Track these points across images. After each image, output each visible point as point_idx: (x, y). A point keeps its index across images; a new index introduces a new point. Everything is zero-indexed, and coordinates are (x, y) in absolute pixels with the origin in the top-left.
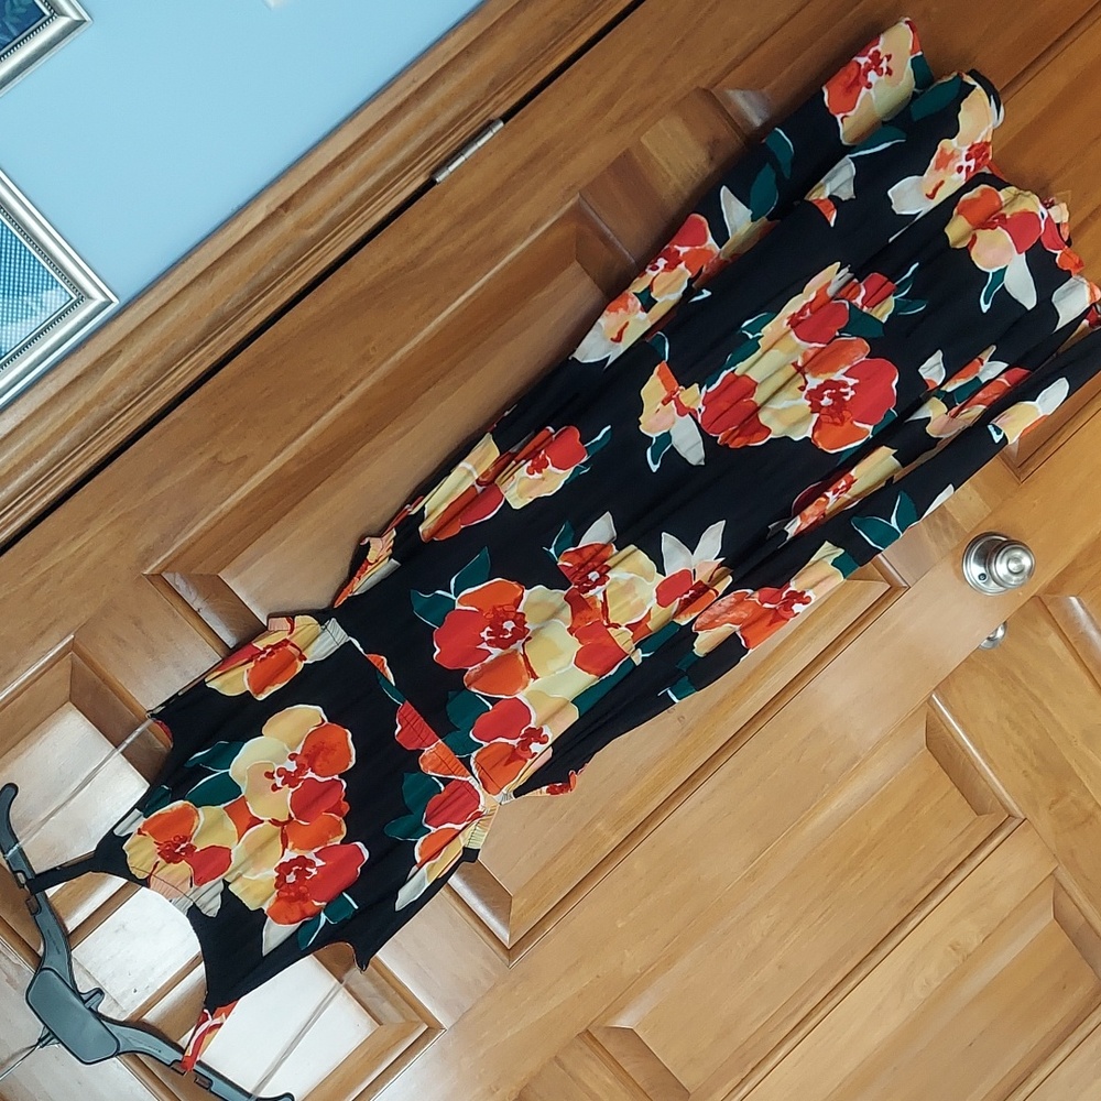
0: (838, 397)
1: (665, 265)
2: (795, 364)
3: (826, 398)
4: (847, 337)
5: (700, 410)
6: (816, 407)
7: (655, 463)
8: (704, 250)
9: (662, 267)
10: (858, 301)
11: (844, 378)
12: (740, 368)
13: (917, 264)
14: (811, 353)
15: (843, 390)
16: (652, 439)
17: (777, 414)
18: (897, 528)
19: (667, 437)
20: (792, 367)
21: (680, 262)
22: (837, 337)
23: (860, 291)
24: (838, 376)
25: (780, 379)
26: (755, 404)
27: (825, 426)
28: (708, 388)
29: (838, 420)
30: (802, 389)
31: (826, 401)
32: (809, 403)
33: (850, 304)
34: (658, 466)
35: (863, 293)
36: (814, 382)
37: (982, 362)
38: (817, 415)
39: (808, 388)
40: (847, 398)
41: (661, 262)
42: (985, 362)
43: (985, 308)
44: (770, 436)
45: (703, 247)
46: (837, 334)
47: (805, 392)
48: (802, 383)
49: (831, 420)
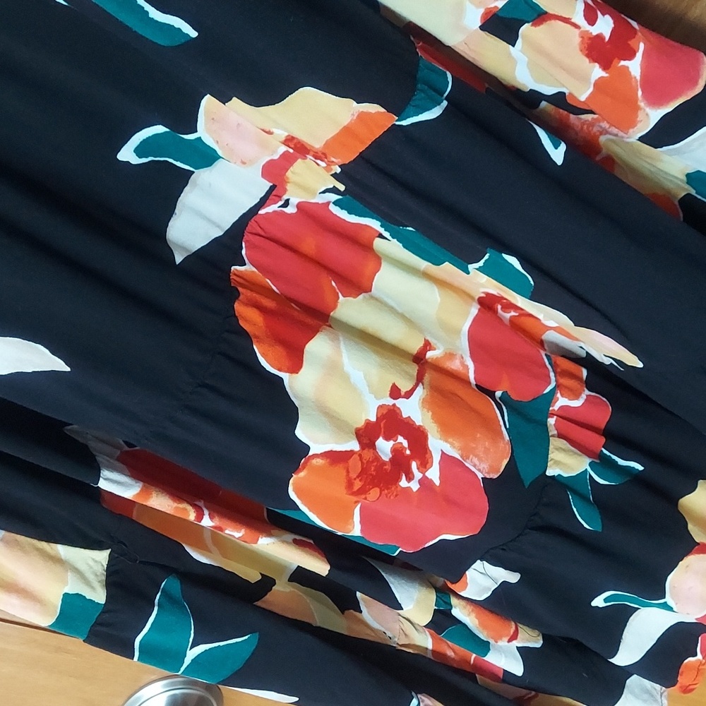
0: (400, 464)
1: (600, 37)
2: (427, 346)
3: (391, 443)
4: (502, 420)
5: (286, 204)
6: (367, 435)
7: (139, 151)
8: (637, 108)
9: (594, 30)
10: (562, 401)
11: (436, 458)
12: (389, 246)
13: (640, 468)
14: (455, 365)
15: (414, 465)
16: (194, 130)
17: (333, 369)
18: (187, 661)
19: (207, 157)
20: (421, 344)
21: (605, 67)
22: (493, 397)
23: (577, 397)
24: (438, 445)
25: (393, 332)
26: (335, 307)
27: (339, 471)
28: (336, 203)
29: (358, 485)
30: (395, 393)
31: (384, 447)
32: (373, 419)
33: (553, 392)
34: (135, 160)
35: (577, 403)
36: (413, 409)
37: (513, 638)
38: (354, 446)
39: (401, 403)
40: (403, 483)
41: (604, 26)
42: (516, 643)
43: (599, 602)
44: (285, 376)
45: (642, 104)
46: (498, 394)
47: (390, 402)
48: (405, 386)
49: (353, 475)
